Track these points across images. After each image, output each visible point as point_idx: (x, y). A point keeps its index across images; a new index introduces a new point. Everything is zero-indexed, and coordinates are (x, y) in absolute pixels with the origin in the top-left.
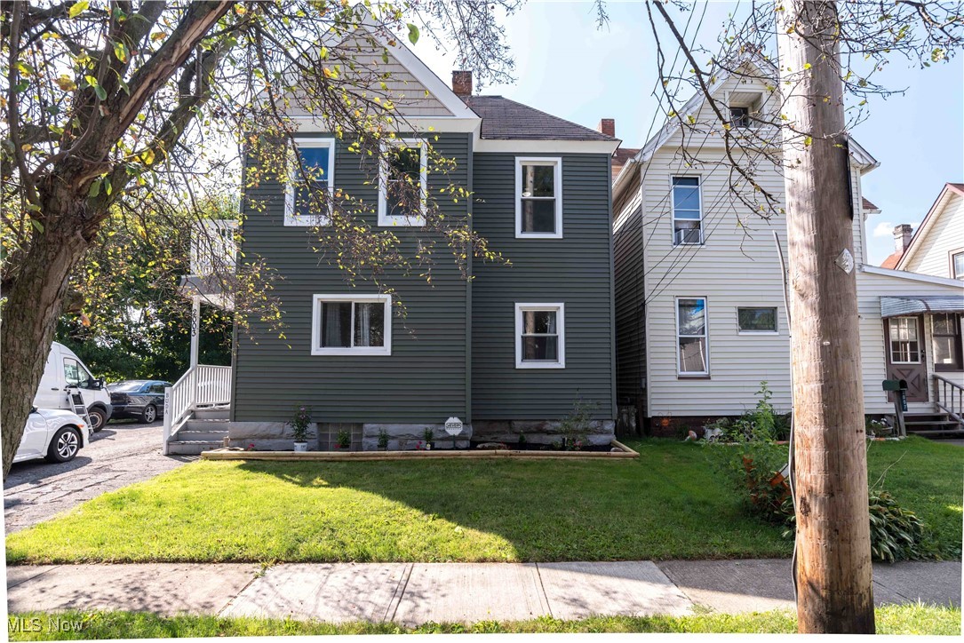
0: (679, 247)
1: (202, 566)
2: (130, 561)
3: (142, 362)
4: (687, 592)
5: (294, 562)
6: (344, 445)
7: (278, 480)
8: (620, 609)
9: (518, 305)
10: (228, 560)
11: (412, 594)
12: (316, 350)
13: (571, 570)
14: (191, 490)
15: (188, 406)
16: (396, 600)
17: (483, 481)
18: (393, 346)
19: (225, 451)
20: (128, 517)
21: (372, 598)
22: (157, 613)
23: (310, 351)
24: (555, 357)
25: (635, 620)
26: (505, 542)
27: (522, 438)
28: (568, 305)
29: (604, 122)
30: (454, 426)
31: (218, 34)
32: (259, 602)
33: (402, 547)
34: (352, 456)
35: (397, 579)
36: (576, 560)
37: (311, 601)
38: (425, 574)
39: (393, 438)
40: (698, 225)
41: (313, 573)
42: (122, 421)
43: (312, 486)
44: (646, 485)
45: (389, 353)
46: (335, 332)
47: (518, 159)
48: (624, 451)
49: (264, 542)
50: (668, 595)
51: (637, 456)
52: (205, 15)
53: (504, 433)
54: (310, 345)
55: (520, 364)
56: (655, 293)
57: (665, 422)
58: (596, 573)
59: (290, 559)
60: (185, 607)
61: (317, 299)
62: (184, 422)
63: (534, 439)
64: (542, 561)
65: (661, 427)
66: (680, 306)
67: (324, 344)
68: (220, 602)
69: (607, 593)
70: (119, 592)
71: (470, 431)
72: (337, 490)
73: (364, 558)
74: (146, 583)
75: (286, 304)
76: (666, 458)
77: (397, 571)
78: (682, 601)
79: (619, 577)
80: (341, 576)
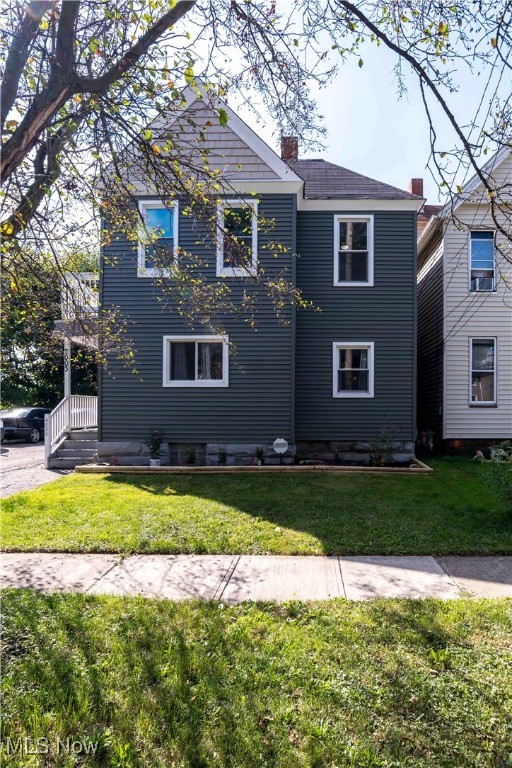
0: (474, 293)
1: (75, 555)
2: (20, 551)
3: (28, 392)
4: (457, 580)
5: (146, 553)
6: (191, 461)
7: (136, 489)
8: (401, 592)
9: (335, 344)
10: (94, 551)
11: (237, 579)
12: (167, 382)
13: (365, 562)
14: (67, 496)
15: (64, 429)
16: (224, 583)
17: (301, 490)
18: (230, 379)
19: (94, 466)
20: (17, 517)
21: (205, 582)
22: (40, 590)
23: (161, 383)
24: (365, 388)
25: (410, 600)
26: (314, 539)
27: (337, 456)
28: (378, 344)
29: (414, 181)
30: (281, 446)
31: (60, 121)
32: (118, 583)
33: (231, 543)
34: (197, 470)
35: (226, 567)
36: (370, 554)
37: (157, 583)
38: (248, 563)
39: (231, 455)
40: (491, 274)
41: (161, 561)
42: (13, 441)
43: (163, 494)
44: (435, 495)
45: (227, 385)
46: (182, 368)
47: (336, 217)
48: (421, 467)
49: (123, 538)
50: (441, 583)
51: (430, 471)
52: (46, 107)
53: (323, 452)
54: (161, 379)
55: (336, 394)
56: (452, 334)
57: (457, 443)
58: (386, 565)
59: (143, 551)
60: (61, 586)
61: (167, 339)
62: (61, 442)
63: (348, 456)
64: (343, 555)
65: (453, 447)
66: (474, 345)
67: (173, 377)
68: (87, 583)
69: (392, 581)
70: (12, 575)
71: (294, 450)
72: (184, 497)
73: (201, 551)
74: (32, 568)
75: (138, 345)
76: (455, 473)
77: (226, 561)
78: (452, 587)
79: (403, 568)
80: (182, 564)
